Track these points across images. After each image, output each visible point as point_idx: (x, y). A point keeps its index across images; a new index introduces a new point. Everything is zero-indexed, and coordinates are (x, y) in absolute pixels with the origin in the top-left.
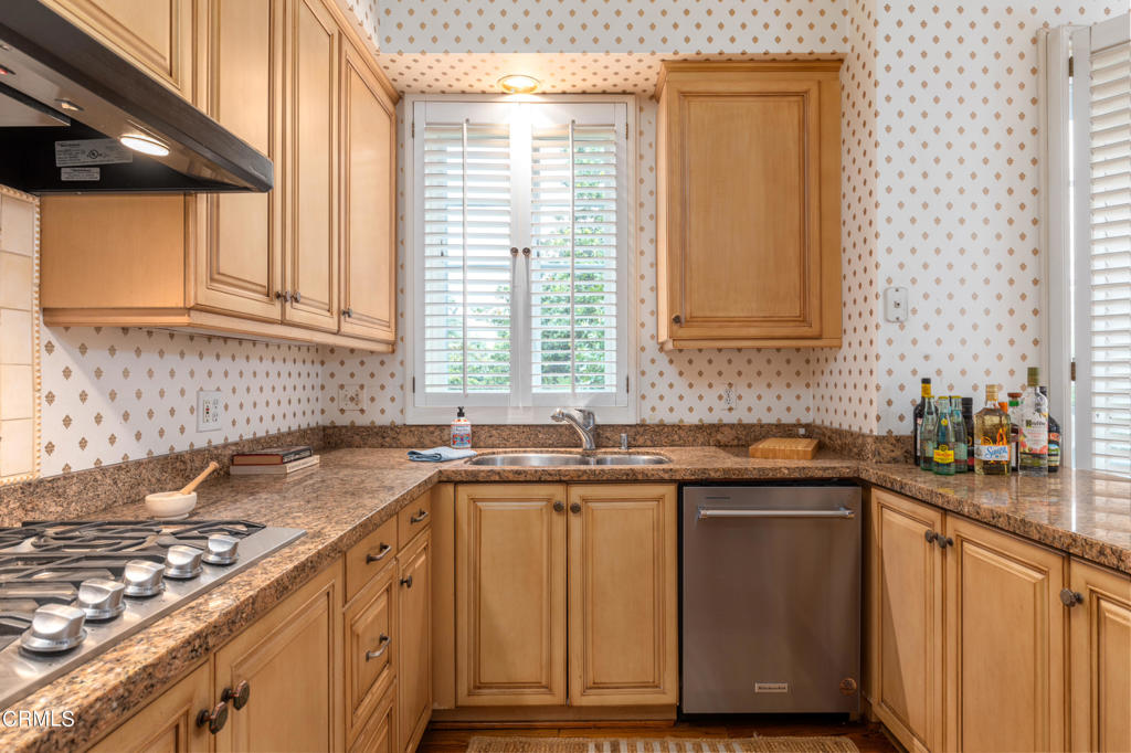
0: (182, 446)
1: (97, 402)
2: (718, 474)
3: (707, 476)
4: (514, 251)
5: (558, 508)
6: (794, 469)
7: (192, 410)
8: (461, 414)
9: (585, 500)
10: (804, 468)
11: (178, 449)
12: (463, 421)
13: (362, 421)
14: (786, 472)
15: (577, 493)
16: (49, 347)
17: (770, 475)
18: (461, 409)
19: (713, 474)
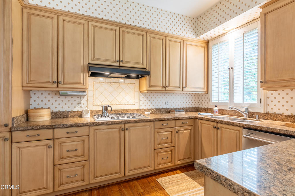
0: (161, 107)
1: (147, 101)
2: (254, 127)
3: (250, 127)
4: (229, 69)
5: (215, 127)
6: (282, 130)
7: (163, 103)
8: (216, 106)
9: (221, 127)
10: (286, 130)
11: (160, 108)
12: (216, 108)
13: (203, 107)
14: (279, 130)
15: (219, 125)
16: (141, 95)
17: (272, 130)
18: (216, 105)
19: (252, 127)
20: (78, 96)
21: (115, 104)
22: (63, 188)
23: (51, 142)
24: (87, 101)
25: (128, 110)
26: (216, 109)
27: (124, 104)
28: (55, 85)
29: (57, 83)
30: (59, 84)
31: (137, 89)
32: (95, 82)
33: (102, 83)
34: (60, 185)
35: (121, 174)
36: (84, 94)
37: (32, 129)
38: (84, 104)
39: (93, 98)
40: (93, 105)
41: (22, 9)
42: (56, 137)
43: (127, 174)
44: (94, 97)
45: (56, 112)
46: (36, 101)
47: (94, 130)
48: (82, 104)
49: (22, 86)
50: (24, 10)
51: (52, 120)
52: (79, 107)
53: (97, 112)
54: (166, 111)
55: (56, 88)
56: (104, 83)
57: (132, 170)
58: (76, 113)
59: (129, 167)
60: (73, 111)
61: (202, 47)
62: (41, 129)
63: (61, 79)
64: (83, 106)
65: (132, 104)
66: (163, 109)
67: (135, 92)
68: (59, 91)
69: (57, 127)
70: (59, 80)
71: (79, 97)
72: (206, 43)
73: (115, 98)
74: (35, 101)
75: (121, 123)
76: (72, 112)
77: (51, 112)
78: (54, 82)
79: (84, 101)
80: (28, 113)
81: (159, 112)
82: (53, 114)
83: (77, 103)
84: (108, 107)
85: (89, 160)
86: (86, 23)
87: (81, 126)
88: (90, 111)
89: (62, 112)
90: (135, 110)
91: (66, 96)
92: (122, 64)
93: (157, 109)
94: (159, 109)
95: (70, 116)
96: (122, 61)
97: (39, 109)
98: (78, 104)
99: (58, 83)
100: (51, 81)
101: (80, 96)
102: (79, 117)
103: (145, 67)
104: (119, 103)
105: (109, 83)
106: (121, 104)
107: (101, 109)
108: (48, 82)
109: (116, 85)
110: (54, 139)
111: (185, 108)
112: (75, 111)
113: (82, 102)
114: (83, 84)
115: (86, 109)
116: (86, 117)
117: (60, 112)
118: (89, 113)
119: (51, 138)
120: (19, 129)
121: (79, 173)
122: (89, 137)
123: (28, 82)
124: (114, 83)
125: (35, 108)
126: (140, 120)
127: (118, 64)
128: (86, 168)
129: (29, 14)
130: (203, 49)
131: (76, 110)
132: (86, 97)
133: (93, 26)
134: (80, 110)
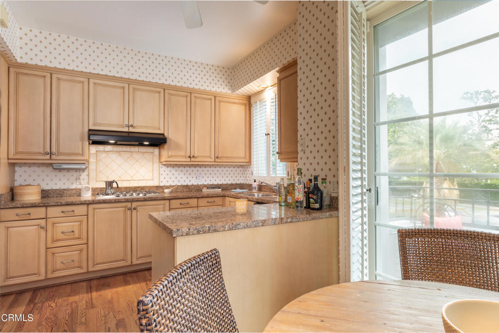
4: (266, 135)
8: (255, 181)
11: (189, 184)
12: (255, 183)
20: (76, 170)
21: (125, 179)
22: (56, 274)
23: (43, 222)
24: (88, 175)
25: (144, 187)
26: (255, 185)
27: (137, 179)
28: (48, 156)
29: (49, 155)
30: (52, 156)
31: (156, 159)
32: (99, 151)
33: (108, 153)
34: (54, 271)
35: (127, 262)
36: (83, 167)
37: (23, 207)
38: (84, 179)
39: (96, 172)
40: (96, 181)
41: (9, 68)
42: (49, 216)
43: (135, 262)
44: (98, 171)
45: (48, 190)
46: (22, 176)
47: (94, 209)
48: (81, 180)
49: (8, 159)
50: (11, 69)
51: (43, 199)
52: (78, 183)
53: (101, 189)
54: (197, 188)
55: (48, 160)
56: (111, 153)
57: (141, 257)
58: (74, 192)
59: (137, 254)
60: (70, 188)
61: (242, 104)
62: (32, 207)
63: (54, 150)
64: (82, 182)
65: (149, 179)
66: (193, 185)
67: (153, 163)
68: (52, 164)
69: (50, 204)
70: (52, 151)
71: (78, 171)
72: (247, 98)
73: (126, 172)
74: (20, 176)
75: (127, 201)
76: (68, 190)
77: (42, 190)
78: (47, 154)
79: (84, 175)
80: (14, 191)
81: (188, 190)
82: (44, 193)
83: (75, 179)
84: (113, 182)
85: (87, 244)
86: (86, 80)
87: (78, 204)
88: (92, 188)
89: (56, 190)
90: (153, 187)
91: (60, 170)
92: (131, 130)
93: (184, 185)
94: (187, 186)
95: (65, 195)
96: (132, 126)
97: (27, 185)
98: (77, 179)
99: (51, 154)
100: (42, 152)
101: (80, 169)
102: (77, 196)
103: (162, 132)
104: (131, 179)
105: (118, 152)
106: (135, 179)
107: (104, 186)
108: (39, 153)
109: (128, 155)
110: (46, 218)
111: (225, 184)
112: (72, 189)
113: (82, 177)
114: (82, 155)
115: (87, 185)
116: (86, 195)
117: (53, 190)
118: (91, 190)
119: (44, 217)
120: (8, 207)
121: (76, 258)
122: (88, 217)
123: (14, 153)
124: (124, 153)
125: (21, 185)
126: (151, 198)
127: (126, 130)
128: (85, 252)
129: (17, 73)
130: (243, 107)
131: (73, 187)
132: (87, 171)
133: (95, 84)
134: (79, 187)
